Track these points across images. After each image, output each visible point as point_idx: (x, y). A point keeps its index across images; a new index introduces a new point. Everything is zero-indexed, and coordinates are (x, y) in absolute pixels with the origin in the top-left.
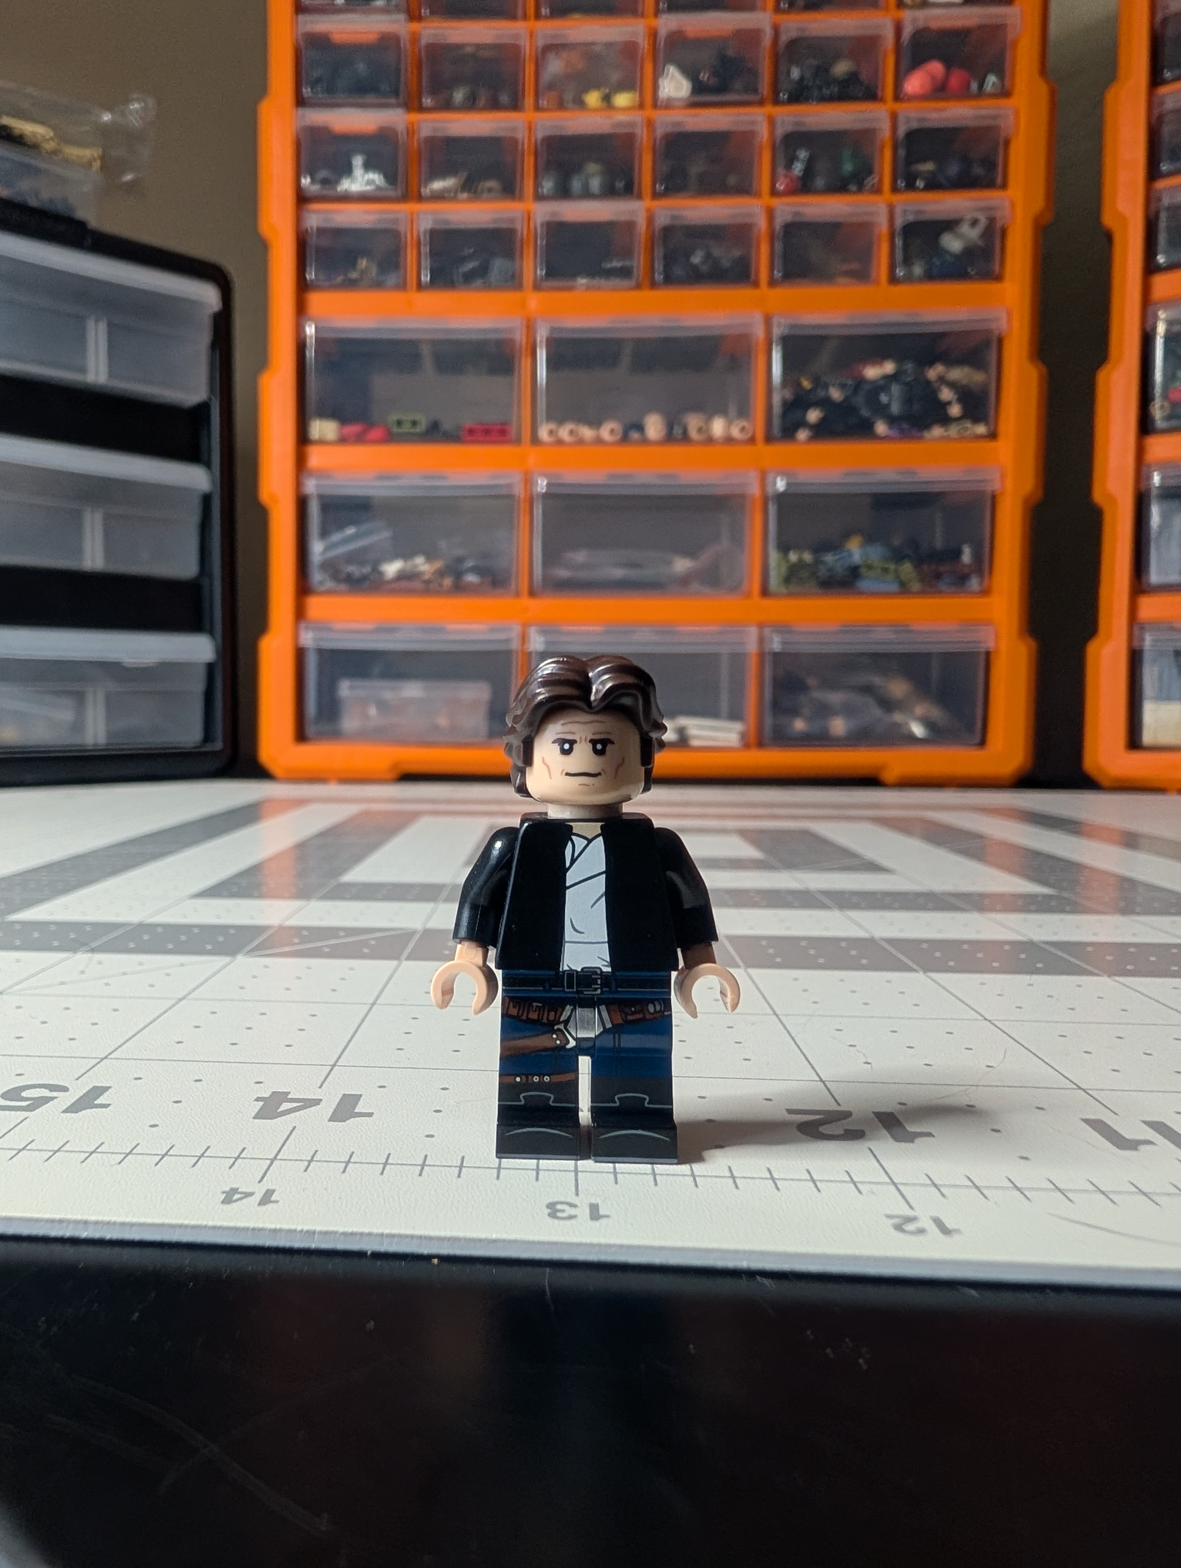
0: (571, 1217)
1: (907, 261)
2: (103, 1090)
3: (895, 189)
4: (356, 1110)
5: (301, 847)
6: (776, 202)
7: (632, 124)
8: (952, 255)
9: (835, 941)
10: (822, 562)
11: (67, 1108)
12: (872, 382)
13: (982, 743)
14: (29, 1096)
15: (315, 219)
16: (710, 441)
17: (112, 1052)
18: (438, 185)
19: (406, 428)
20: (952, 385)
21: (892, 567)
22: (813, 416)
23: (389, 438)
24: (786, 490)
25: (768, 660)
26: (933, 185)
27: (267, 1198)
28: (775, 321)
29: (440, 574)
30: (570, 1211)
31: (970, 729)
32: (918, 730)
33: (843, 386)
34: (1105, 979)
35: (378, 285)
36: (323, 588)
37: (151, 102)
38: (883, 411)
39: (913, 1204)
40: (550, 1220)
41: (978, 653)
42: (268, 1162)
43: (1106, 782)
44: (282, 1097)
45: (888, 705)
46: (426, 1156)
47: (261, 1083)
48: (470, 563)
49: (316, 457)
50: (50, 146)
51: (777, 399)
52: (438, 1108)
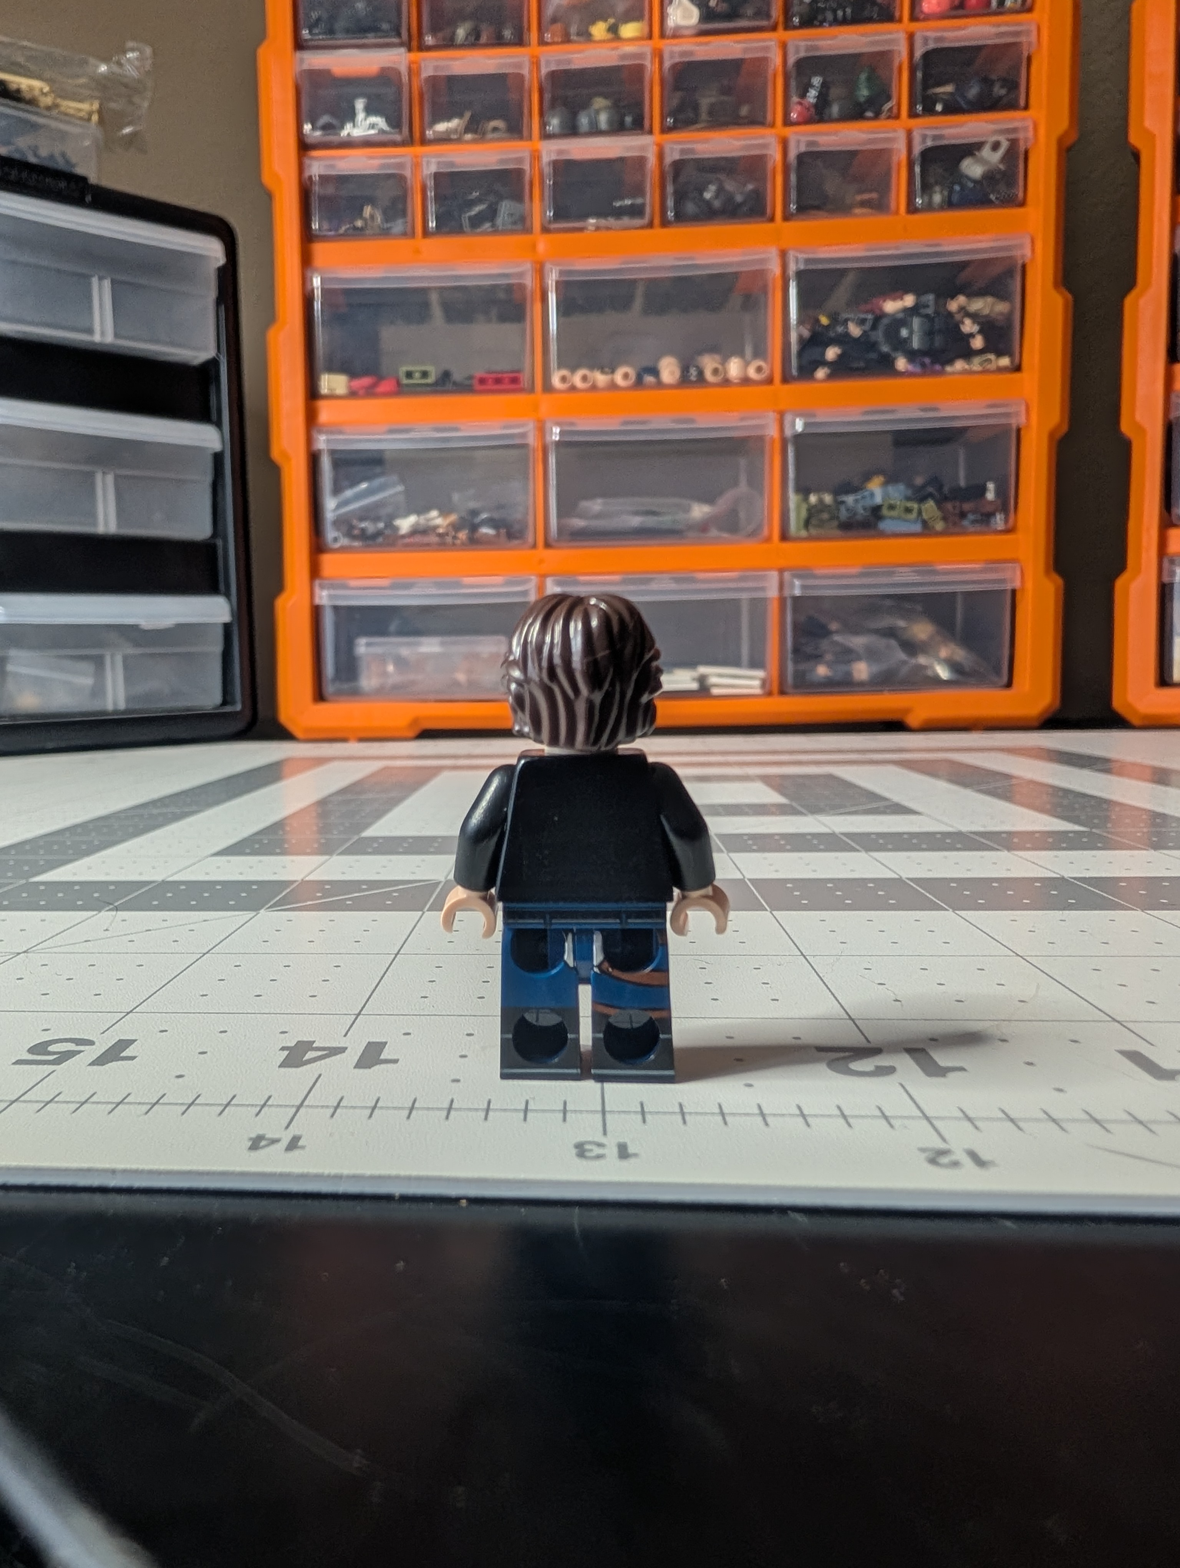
0: (599, 1157)
1: (926, 188)
2: (128, 1043)
3: (913, 114)
4: (382, 1057)
5: (322, 803)
6: (789, 132)
7: (641, 56)
8: (974, 181)
9: (862, 882)
10: (843, 502)
11: (93, 1061)
12: (892, 316)
13: (1009, 684)
14: (55, 1050)
15: (316, 168)
16: (726, 382)
17: (137, 1006)
18: (442, 127)
19: (417, 380)
20: (974, 317)
21: (915, 506)
22: (832, 353)
23: (400, 390)
24: (803, 431)
25: (789, 603)
26: (952, 108)
27: (293, 1144)
28: (791, 255)
29: (456, 527)
30: (597, 1151)
31: (997, 671)
32: (943, 673)
33: (862, 322)
34: (1139, 913)
35: (385, 233)
36: (337, 545)
37: (148, 51)
38: (901, 346)
39: (947, 1137)
40: (578, 1161)
41: (1003, 591)
42: (294, 1110)
43: (1135, 721)
44: (307, 1046)
45: (911, 647)
46: (452, 1101)
47: (286, 1032)
48: (484, 516)
49: (326, 413)
50: (48, 101)
51: (794, 337)
52: (463, 1053)
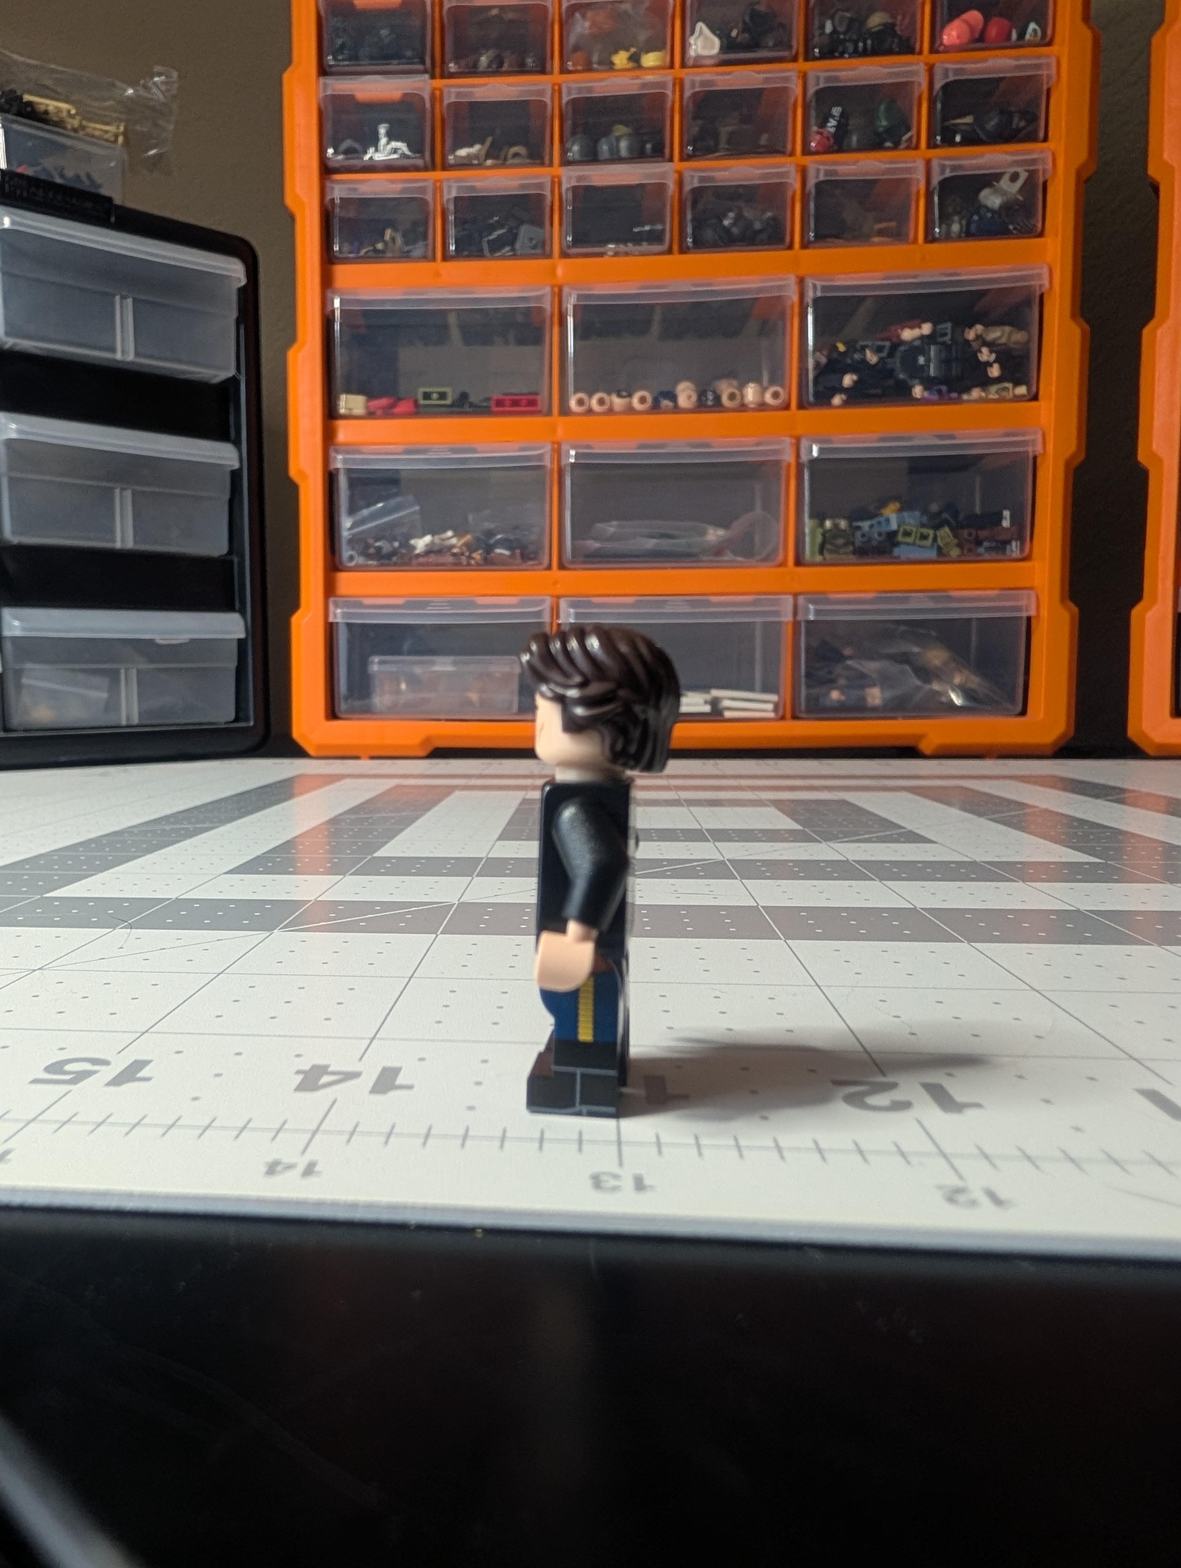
0: (615, 1189)
1: (944, 218)
2: (143, 1064)
3: (931, 145)
4: (397, 1083)
6: (808, 160)
7: (663, 85)
8: (993, 211)
9: (877, 911)
10: (858, 528)
11: (110, 1081)
12: (910, 344)
13: (1023, 712)
14: (71, 1070)
15: (338, 192)
16: (743, 407)
17: (153, 1026)
18: (463, 152)
19: (434, 401)
20: (991, 345)
21: (931, 532)
22: (848, 380)
23: (418, 411)
24: (818, 456)
25: (803, 627)
26: (969, 141)
27: (310, 1170)
28: (809, 283)
29: (470, 548)
30: (612, 1183)
31: (1012, 699)
32: (957, 700)
33: (879, 350)
34: (1155, 949)
35: (405, 256)
36: (352, 564)
37: (174, 75)
38: (918, 373)
39: (964, 1175)
40: (595, 1192)
41: (1019, 618)
42: (310, 1135)
43: (1151, 752)
44: (322, 1070)
45: (925, 673)
46: (467, 1129)
47: (301, 1056)
48: (500, 536)
49: (344, 432)
50: (76, 123)
51: (811, 363)
52: (478, 1081)
